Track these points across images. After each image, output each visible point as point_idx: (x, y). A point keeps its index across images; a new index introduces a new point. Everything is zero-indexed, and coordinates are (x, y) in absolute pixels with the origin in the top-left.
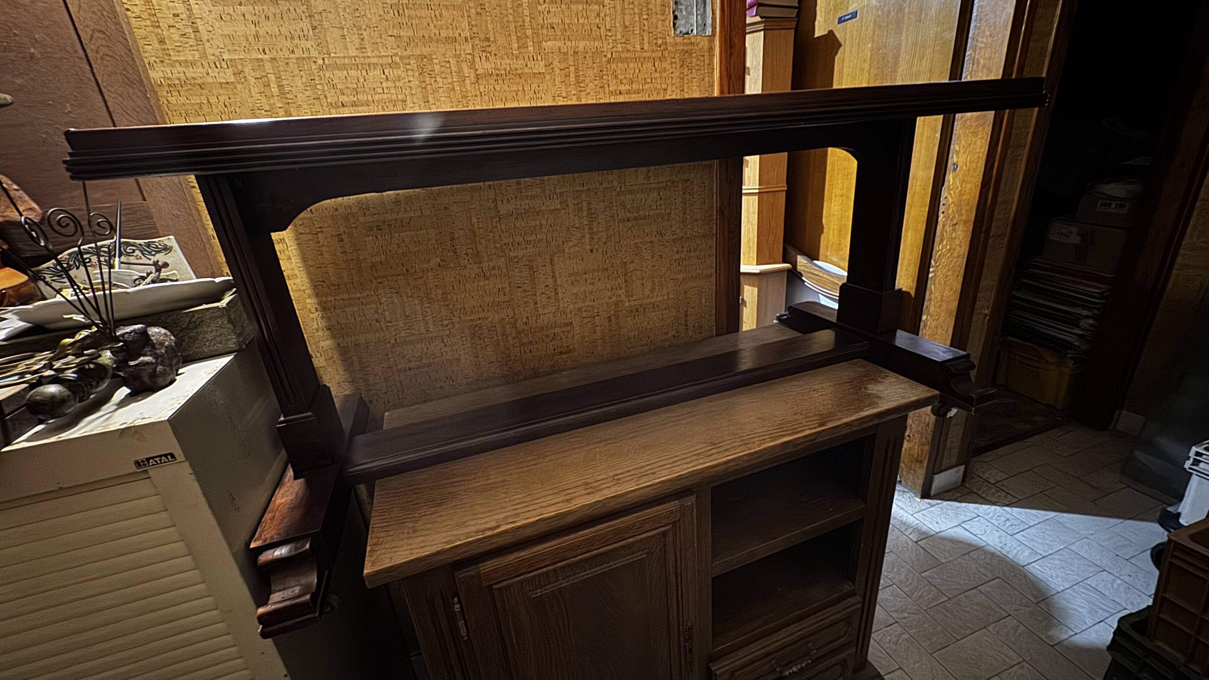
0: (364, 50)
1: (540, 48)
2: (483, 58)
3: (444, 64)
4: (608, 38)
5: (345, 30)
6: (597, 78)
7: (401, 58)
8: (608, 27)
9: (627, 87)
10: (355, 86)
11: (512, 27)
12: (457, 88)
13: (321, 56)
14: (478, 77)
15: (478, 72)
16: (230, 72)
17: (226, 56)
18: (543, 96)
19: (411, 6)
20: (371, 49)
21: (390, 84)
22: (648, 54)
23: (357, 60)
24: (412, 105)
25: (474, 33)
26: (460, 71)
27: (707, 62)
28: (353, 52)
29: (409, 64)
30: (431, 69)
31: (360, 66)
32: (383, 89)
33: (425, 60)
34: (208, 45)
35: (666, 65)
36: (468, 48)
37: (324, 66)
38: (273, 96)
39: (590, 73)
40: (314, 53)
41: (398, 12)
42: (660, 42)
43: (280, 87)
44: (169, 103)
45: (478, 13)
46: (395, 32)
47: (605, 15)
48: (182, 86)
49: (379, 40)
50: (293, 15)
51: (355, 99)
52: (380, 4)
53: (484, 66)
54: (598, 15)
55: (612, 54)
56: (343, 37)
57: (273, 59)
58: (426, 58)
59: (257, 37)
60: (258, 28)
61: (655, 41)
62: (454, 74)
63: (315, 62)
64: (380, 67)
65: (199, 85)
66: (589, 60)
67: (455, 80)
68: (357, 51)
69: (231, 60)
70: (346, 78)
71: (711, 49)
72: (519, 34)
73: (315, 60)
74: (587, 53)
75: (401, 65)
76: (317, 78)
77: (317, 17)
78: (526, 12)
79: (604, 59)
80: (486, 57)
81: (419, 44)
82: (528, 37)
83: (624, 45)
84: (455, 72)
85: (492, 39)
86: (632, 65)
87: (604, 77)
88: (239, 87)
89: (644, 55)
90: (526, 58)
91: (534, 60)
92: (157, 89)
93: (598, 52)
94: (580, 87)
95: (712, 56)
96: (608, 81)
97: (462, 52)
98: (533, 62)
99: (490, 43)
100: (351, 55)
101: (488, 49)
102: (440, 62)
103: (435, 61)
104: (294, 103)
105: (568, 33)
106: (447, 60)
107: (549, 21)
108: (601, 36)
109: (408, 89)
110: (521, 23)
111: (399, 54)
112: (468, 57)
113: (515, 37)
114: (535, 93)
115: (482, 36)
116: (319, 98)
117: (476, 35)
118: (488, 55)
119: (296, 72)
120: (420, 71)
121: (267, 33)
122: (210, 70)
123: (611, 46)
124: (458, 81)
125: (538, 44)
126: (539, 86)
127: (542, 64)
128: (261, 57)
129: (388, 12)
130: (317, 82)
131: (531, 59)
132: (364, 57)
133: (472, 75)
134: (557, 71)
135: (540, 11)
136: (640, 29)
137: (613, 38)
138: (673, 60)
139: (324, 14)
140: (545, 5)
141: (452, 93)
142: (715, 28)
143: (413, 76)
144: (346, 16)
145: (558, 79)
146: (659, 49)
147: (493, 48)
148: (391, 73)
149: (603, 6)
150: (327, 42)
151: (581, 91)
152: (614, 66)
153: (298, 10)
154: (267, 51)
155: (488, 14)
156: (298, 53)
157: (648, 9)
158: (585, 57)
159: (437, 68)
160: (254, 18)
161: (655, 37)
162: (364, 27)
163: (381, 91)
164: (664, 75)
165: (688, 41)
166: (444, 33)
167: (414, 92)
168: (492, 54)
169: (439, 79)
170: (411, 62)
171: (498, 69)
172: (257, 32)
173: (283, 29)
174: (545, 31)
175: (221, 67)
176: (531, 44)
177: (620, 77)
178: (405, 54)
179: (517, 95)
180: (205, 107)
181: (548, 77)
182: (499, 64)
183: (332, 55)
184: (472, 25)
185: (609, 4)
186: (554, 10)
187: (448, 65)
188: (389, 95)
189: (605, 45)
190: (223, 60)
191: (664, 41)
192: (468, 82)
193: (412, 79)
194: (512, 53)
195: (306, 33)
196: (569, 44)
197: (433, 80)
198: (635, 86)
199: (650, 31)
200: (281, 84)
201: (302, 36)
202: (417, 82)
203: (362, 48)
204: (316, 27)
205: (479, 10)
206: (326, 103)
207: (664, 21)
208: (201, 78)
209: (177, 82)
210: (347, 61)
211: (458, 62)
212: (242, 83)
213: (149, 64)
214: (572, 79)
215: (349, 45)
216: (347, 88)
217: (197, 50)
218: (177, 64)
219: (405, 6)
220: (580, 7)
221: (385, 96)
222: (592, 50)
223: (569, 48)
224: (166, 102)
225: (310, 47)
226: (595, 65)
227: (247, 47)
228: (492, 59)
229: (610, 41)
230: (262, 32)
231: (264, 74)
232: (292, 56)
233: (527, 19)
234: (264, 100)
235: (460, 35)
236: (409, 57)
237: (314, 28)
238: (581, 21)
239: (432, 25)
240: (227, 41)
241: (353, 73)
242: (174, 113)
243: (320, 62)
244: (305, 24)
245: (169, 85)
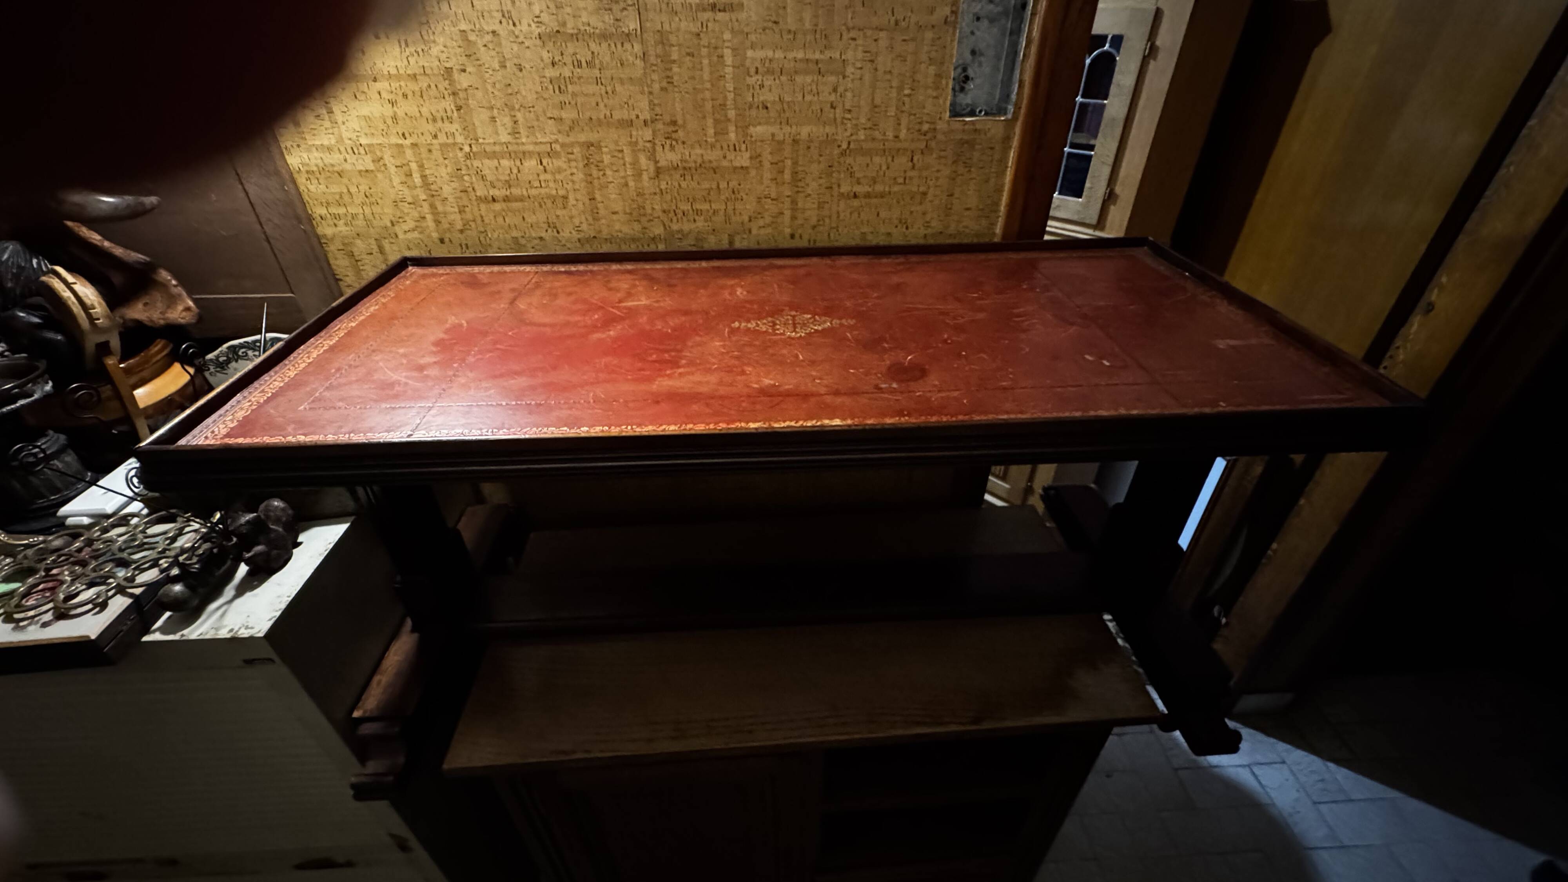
0: (517, 136)
1: (746, 135)
2: (667, 147)
3: (616, 154)
4: (845, 121)
5: (495, 111)
6: (823, 176)
7: (563, 145)
8: (847, 107)
9: (867, 189)
10: (507, 178)
11: (708, 106)
12: (631, 184)
13: (469, 142)
14: (658, 172)
15: (659, 165)
16: (368, 159)
17: (363, 141)
18: (745, 197)
19: (576, 80)
20: (526, 133)
21: (548, 176)
22: (906, 145)
23: (509, 146)
24: (575, 202)
25: (656, 115)
26: (635, 163)
27: (997, 156)
28: (504, 137)
29: (572, 153)
30: (598, 159)
31: (513, 155)
32: (540, 181)
33: (592, 148)
34: (343, 128)
35: (931, 159)
36: (648, 134)
37: (471, 154)
38: (416, 187)
39: (815, 168)
40: (460, 139)
41: (560, 87)
42: (926, 127)
43: (424, 177)
44: (309, 191)
45: (662, 89)
46: (556, 113)
47: (846, 90)
48: (320, 174)
49: (535, 123)
50: (433, 92)
51: (508, 193)
52: (537, 78)
53: (667, 157)
54: (835, 90)
55: (849, 143)
56: (493, 119)
57: (414, 145)
58: (592, 145)
59: (395, 118)
60: (395, 108)
61: (917, 127)
62: (628, 166)
63: (461, 149)
64: (536, 156)
65: (337, 172)
66: (814, 152)
67: (628, 173)
68: (509, 136)
69: (369, 145)
70: (497, 168)
71: (1007, 139)
72: (717, 116)
73: (461, 146)
74: (811, 141)
75: (563, 154)
76: (464, 168)
77: (462, 95)
78: (730, 86)
79: (836, 151)
80: (671, 145)
81: (586, 128)
82: (729, 120)
83: (868, 132)
84: (631, 164)
85: (680, 122)
86: (877, 160)
87: (834, 175)
88: (380, 176)
89: (899, 145)
90: (725, 147)
91: (735, 150)
92: (296, 176)
93: (829, 141)
94: (797, 187)
95: (1006, 149)
96: (840, 179)
97: (640, 140)
98: (734, 153)
99: (677, 128)
100: (503, 141)
101: (674, 135)
102: (610, 152)
103: (604, 150)
104: (439, 195)
105: (787, 114)
106: (620, 148)
107: (761, 98)
108: (835, 119)
109: (570, 184)
110: (720, 102)
111: (560, 140)
112: (648, 145)
113: (712, 121)
114: (733, 192)
115: (667, 118)
116: (466, 191)
117: (658, 117)
118: (674, 143)
119: (441, 160)
120: (586, 162)
121: (406, 114)
122: (347, 156)
123: (848, 134)
124: (633, 175)
125: (743, 128)
126: (740, 185)
127: (747, 155)
128: (400, 142)
129: (547, 88)
130: (463, 172)
131: (732, 148)
132: (517, 144)
133: (652, 169)
134: (767, 165)
135: (748, 85)
136: (897, 109)
137: (854, 122)
138: (943, 154)
139: (470, 91)
140: (757, 77)
141: (624, 189)
142: (1020, 108)
143: (576, 167)
144: (496, 93)
145: (767, 175)
146: (923, 137)
147: (681, 133)
148: (550, 165)
149: (844, 77)
150: (474, 124)
151: (798, 192)
152: (849, 160)
153: (439, 86)
154: (407, 135)
155: (676, 89)
156: (442, 138)
157: (914, 81)
158: (809, 148)
159: (607, 159)
160: (390, 97)
161: (919, 120)
162: (517, 107)
163: (537, 184)
164: (925, 174)
165: (972, 127)
166: (617, 115)
167: (577, 187)
168: (679, 142)
169: (609, 172)
170: (575, 151)
171: (686, 161)
172: (395, 113)
173: (424, 110)
174: (754, 112)
175: (359, 154)
176: (734, 128)
177: (857, 175)
178: (568, 140)
179: (709, 194)
180: (346, 198)
181: (753, 172)
182: (687, 154)
183: (481, 141)
184: (654, 105)
185: (853, 74)
186: (769, 83)
187: (620, 155)
188: (547, 190)
189: (840, 130)
190: (361, 145)
191: (932, 126)
192: (645, 177)
193: (575, 171)
194: (706, 141)
195: (449, 114)
196: (787, 129)
197: (601, 173)
198: (879, 188)
199: (914, 112)
200: (424, 174)
201: (445, 118)
202: (581, 176)
203: (515, 133)
204: (461, 107)
205: (664, 84)
206: (475, 198)
207: (936, 97)
208: (339, 165)
209: (315, 169)
210: (497, 148)
211: (633, 151)
212: (383, 172)
213: (286, 148)
214: (787, 176)
215: (501, 129)
216: (498, 180)
217: (333, 134)
218: (314, 149)
219: (567, 80)
220: (809, 79)
221: (543, 191)
222: (821, 138)
223: (787, 136)
224: (306, 190)
225: (455, 131)
226: (821, 159)
227: (385, 130)
228: (679, 148)
229: (849, 125)
230: (400, 113)
231: (405, 162)
232: (435, 141)
233: (731, 96)
234: (406, 191)
235: (638, 117)
236: (572, 145)
237: (459, 108)
238: (808, 98)
239: (601, 105)
240: (363, 123)
241: (505, 163)
242: (315, 202)
243: (467, 149)
244: (448, 104)
245: (308, 172)
